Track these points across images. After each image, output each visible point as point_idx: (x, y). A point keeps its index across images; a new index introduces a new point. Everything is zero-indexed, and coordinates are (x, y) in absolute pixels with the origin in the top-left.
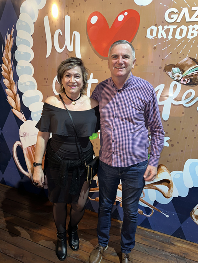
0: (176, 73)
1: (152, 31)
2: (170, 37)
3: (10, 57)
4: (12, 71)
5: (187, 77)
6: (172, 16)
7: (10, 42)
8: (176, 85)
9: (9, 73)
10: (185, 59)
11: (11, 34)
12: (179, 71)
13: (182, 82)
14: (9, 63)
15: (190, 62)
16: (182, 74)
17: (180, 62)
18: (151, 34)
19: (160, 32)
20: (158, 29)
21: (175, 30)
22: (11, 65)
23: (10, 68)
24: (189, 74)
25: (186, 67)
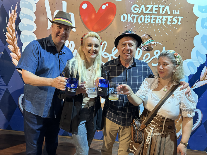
1: (124, 17)
2: (135, 21)
3: (14, 28)
4: (16, 39)
5: (145, 46)
6: (136, 9)
7: (14, 16)
8: (139, 50)
9: (13, 40)
10: (144, 35)
11: (14, 10)
13: (143, 49)
14: (13, 32)
15: (147, 37)
18: (124, 19)
19: (129, 18)
21: (137, 18)
22: (15, 34)
23: (14, 37)
24: (147, 44)
25: (145, 40)
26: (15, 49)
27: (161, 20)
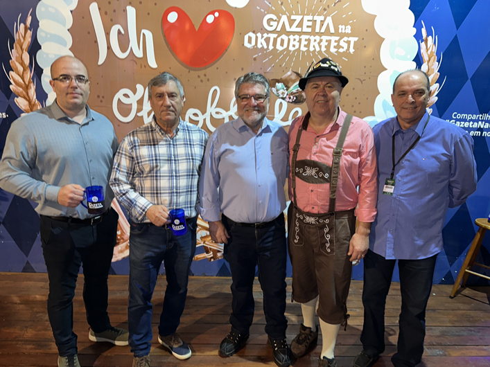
0: (280, 89)
1: (250, 39)
2: (271, 47)
3: (27, 62)
4: (32, 85)
5: (292, 94)
6: (272, 23)
7: (24, 38)
8: (281, 103)
9: (27, 88)
10: (289, 73)
11: (25, 24)
12: (284, 86)
13: (288, 100)
14: (24, 70)
15: (294, 77)
16: (287, 90)
17: (284, 77)
18: (250, 42)
19: (260, 40)
20: (257, 38)
21: (275, 40)
22: (29, 75)
23: (27, 80)
24: (294, 91)
25: (290, 83)
26: (32, 106)
27: (319, 43)
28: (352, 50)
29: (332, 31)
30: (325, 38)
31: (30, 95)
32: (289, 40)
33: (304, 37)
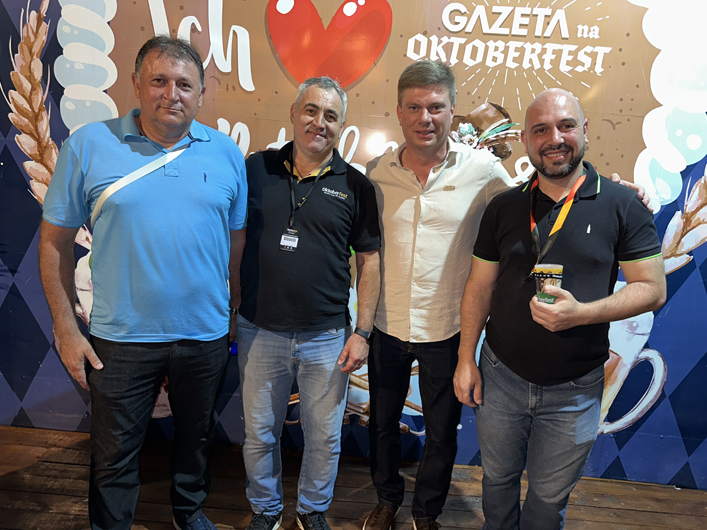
0: (467, 133)
1: (418, 44)
2: (454, 60)
3: (38, 74)
4: (44, 113)
5: (487, 142)
6: (458, 19)
7: (36, 34)
9: (36, 118)
10: (484, 107)
11: (38, 11)
12: (473, 129)
14: (33, 89)
15: (492, 113)
16: (478, 135)
17: (473, 112)
18: (417, 50)
19: (435, 48)
20: (430, 43)
21: (462, 48)
22: (40, 97)
23: (36, 106)
24: (491, 137)
25: (486, 123)
26: (42, 149)
27: (540, 56)
28: (599, 69)
29: (565, 34)
30: (550, 47)
31: (40, 130)
32: (487, 48)
33: (513, 45)
